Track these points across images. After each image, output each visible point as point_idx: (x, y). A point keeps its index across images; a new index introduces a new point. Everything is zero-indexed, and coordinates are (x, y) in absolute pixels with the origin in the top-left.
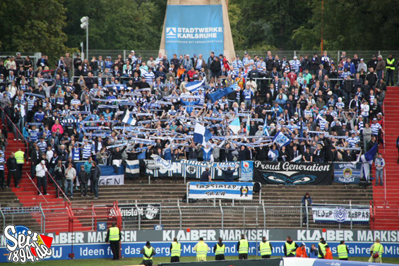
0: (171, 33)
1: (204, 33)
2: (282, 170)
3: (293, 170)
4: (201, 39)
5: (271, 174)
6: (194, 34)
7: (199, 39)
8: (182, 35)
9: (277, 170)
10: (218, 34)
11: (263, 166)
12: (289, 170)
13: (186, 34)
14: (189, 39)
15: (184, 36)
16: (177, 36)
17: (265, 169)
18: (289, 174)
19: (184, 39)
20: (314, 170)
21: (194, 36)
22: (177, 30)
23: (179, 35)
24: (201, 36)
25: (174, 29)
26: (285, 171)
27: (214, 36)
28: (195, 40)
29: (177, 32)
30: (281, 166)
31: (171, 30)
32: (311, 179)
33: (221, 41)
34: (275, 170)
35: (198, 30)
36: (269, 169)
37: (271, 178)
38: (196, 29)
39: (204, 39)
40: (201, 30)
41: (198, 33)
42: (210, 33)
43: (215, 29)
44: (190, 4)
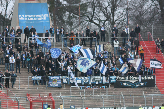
0: (22, 18)
1: (39, 17)
2: (129, 80)
3: (135, 80)
4: (38, 21)
5: (124, 82)
6: (34, 18)
7: (36, 21)
8: (27, 19)
9: (127, 80)
10: (46, 17)
11: (120, 78)
12: (133, 80)
13: (29, 18)
14: (31, 21)
15: (29, 19)
16: (25, 19)
17: (121, 80)
18: (133, 82)
19: (29, 21)
20: (145, 79)
21: (34, 19)
22: (25, 16)
23: (26, 19)
24: (38, 19)
25: (23, 16)
26: (131, 80)
27: (45, 19)
28: (35, 21)
29: (25, 17)
30: (129, 78)
31: (22, 16)
32: (145, 84)
33: (49, 21)
34: (126, 80)
35: (36, 16)
36: (123, 80)
37: (125, 84)
38: (35, 15)
39: (39, 21)
40: (37, 16)
41: (36, 17)
42: (42, 17)
43: (45, 15)
44: (30, 3)
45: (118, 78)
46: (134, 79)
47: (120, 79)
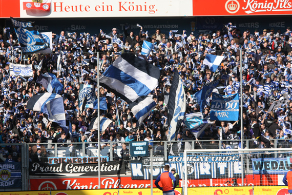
45: (39, 168)
46: (76, 170)
47: (42, 171)
